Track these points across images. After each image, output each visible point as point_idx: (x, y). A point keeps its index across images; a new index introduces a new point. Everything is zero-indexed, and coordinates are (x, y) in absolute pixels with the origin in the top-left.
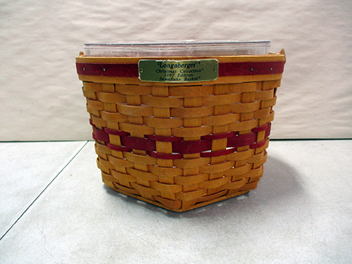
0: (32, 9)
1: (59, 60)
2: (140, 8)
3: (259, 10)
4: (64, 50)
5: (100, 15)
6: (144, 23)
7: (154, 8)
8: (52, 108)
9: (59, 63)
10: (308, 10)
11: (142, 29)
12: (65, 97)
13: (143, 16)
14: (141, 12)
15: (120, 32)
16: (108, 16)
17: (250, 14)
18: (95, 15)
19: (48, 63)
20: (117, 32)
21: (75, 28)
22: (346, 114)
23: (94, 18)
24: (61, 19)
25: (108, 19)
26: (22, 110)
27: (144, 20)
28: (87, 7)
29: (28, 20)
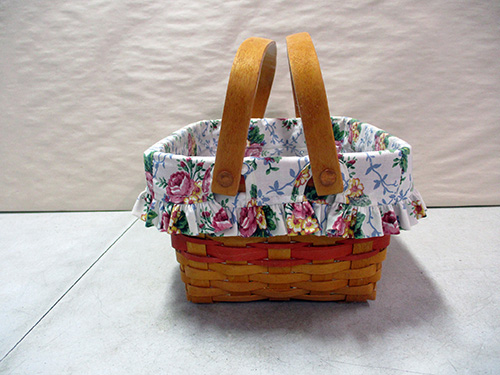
0: (83, 60)
1: (114, 117)
2: (205, 58)
3: (343, 56)
4: (118, 105)
5: (158, 66)
6: (209, 74)
7: (221, 57)
8: (104, 172)
9: (114, 121)
10: (400, 56)
11: (207, 81)
12: (119, 160)
13: (208, 66)
14: (206, 61)
15: (182, 84)
16: (169, 66)
17: (331, 62)
18: (153, 66)
19: (99, 121)
20: (178, 84)
21: (131, 81)
22: (451, 177)
23: (153, 69)
24: (116, 70)
25: (168, 70)
26: (69, 176)
27: (210, 70)
28: (145, 56)
29: (79, 73)
